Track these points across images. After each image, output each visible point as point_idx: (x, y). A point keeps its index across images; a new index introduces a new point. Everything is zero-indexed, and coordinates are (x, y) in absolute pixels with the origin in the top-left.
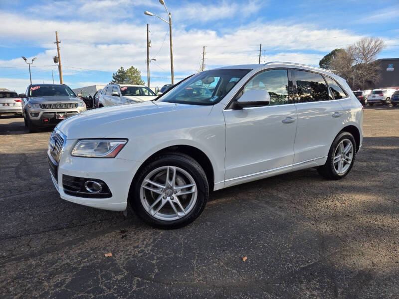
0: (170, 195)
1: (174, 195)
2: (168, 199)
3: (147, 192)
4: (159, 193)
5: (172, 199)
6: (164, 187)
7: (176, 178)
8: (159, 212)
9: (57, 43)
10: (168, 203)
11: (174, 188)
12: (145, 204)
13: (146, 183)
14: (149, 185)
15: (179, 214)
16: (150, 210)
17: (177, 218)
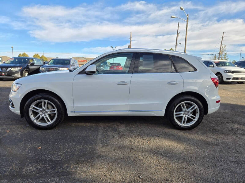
0: (44, 114)
1: (46, 114)
2: (43, 115)
3: (33, 112)
4: (38, 112)
5: (45, 115)
6: (41, 110)
7: (47, 106)
8: (39, 121)
9: (131, 38)
10: (43, 117)
11: (46, 110)
12: (32, 117)
13: (32, 107)
14: (34, 108)
15: (48, 123)
16: (34, 120)
17: (47, 125)
